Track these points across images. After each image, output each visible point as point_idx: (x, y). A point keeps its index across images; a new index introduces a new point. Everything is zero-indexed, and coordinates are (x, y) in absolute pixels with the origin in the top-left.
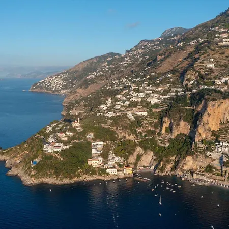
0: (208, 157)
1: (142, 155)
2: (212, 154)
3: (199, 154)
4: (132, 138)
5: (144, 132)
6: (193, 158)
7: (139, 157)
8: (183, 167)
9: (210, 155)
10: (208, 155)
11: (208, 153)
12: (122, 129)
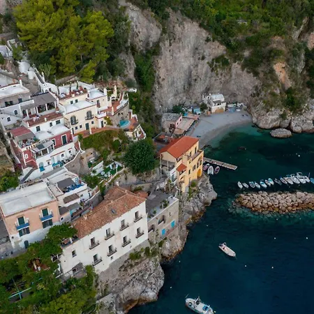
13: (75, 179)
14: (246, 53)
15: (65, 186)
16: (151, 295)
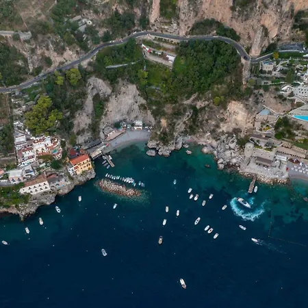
0: (285, 99)
1: (107, 100)
2: (296, 90)
3: (262, 91)
4: (70, 55)
5: (101, 26)
6: (246, 106)
7: (100, 104)
8: (218, 126)
9: (292, 94)
10: (286, 94)
11: (286, 89)
12: (34, 37)
13: (31, 170)
14: (154, 108)
15: (27, 171)
16: (48, 203)
